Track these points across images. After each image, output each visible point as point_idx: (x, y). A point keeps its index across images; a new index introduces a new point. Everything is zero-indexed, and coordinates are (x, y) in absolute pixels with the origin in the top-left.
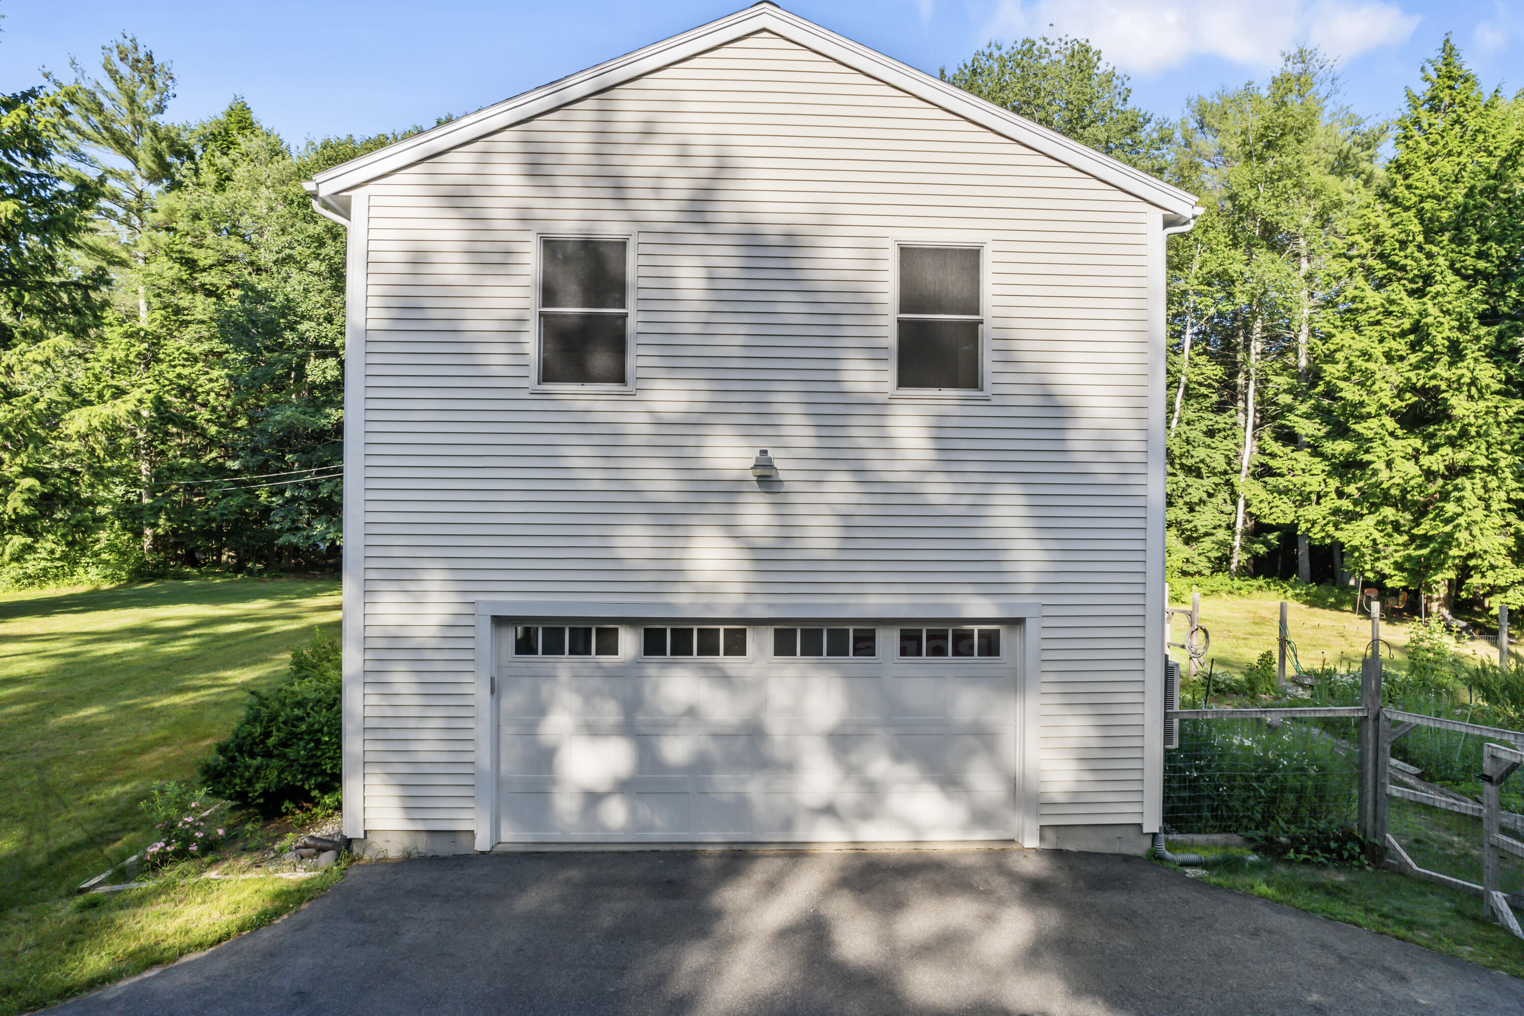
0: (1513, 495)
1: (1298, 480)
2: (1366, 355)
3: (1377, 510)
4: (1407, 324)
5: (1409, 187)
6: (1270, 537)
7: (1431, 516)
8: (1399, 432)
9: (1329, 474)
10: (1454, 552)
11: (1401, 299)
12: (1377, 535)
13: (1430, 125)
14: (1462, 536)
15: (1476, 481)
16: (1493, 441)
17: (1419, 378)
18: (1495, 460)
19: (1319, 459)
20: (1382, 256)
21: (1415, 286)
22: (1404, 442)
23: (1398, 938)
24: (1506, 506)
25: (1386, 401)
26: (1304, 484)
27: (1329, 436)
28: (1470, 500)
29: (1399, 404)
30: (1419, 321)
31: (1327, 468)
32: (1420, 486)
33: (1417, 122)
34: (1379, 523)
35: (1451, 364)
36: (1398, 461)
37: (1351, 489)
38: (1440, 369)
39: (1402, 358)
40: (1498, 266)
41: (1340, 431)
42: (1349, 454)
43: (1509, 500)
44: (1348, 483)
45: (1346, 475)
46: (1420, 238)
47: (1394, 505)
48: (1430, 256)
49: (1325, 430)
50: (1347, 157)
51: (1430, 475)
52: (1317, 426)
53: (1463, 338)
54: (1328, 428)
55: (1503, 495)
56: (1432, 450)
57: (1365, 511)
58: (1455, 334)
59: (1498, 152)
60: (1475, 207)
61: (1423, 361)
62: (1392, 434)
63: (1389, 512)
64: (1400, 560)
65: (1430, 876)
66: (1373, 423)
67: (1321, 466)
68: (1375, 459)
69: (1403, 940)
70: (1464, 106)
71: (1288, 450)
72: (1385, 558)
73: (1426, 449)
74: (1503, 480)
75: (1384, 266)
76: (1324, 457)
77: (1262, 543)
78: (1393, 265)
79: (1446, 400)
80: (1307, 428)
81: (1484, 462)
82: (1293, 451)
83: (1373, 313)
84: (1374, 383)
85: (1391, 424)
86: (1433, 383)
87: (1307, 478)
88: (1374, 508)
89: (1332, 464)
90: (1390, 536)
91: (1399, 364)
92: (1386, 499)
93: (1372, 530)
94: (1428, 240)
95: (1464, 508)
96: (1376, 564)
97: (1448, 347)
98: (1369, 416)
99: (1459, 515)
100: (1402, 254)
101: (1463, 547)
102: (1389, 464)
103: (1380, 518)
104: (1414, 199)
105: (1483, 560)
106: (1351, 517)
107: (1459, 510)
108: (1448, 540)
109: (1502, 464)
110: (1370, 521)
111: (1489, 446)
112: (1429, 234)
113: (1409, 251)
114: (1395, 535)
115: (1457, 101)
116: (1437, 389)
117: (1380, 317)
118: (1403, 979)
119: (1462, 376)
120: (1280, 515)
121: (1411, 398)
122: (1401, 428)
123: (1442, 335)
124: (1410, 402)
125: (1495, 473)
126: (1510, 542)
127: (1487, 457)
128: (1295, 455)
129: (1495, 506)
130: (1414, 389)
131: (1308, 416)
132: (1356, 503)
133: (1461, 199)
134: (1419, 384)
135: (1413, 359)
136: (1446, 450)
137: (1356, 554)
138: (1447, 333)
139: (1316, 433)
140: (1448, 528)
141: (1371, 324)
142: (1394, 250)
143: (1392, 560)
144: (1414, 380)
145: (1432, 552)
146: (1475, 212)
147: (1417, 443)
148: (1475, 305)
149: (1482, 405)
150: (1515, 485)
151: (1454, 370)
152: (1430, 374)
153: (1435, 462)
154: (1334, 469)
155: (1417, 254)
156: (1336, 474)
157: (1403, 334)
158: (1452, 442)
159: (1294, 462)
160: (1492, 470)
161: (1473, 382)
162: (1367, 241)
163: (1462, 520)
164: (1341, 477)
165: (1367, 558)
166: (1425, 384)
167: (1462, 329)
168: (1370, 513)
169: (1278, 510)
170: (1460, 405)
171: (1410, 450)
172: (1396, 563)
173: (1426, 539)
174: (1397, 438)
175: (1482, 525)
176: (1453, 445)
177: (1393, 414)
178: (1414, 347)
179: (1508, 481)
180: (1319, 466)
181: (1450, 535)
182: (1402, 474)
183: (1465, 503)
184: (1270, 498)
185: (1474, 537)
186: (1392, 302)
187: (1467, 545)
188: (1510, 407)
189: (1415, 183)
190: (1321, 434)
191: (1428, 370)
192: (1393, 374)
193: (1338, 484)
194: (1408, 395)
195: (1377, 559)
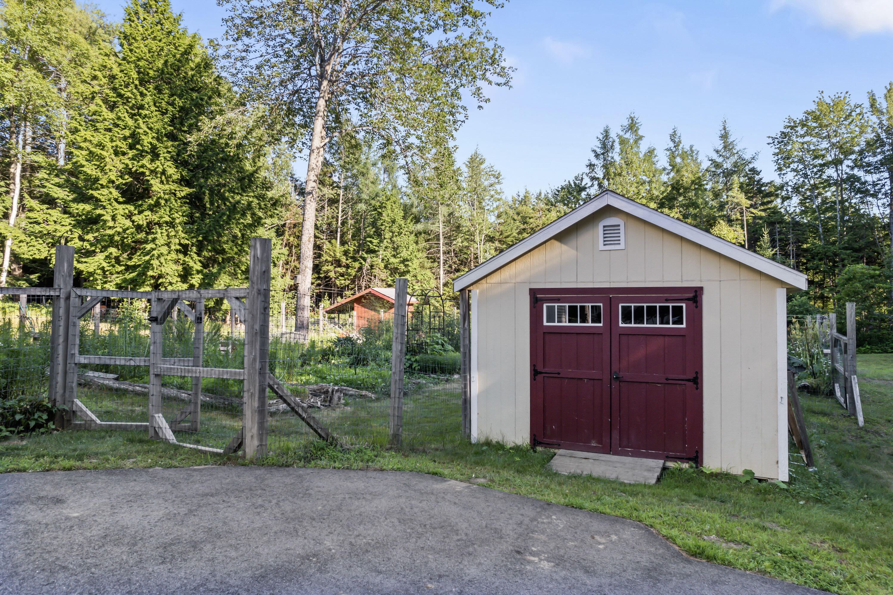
0: (182, 241)
1: (51, 228)
2: (101, 146)
3: (106, 250)
4: (127, 133)
5: (131, 50)
6: (32, 277)
7: (138, 254)
8: (121, 200)
9: (74, 226)
10: (150, 273)
11: (125, 117)
12: (105, 265)
13: (145, 19)
14: (155, 263)
15: (164, 231)
16: (173, 207)
17: (134, 166)
18: (174, 219)
19: (67, 216)
20: (114, 89)
21: (133, 112)
22: (124, 206)
23: (65, 469)
24: (178, 247)
25: (113, 178)
26: (55, 231)
27: (74, 201)
28: (161, 240)
29: (121, 180)
30: (135, 131)
31: (73, 222)
32: (132, 234)
33: (136, 13)
34: (107, 257)
35: (152, 161)
36: (119, 217)
37: (90, 237)
38: (145, 161)
39: (124, 154)
40: (179, 111)
41: (83, 198)
42: (88, 212)
43: (180, 244)
44: (88, 233)
45: (86, 228)
46: (137, 82)
47: (117, 247)
48: (142, 94)
49: (72, 197)
50: (94, 34)
51: (139, 228)
52: (66, 193)
53: (159, 145)
54: (75, 195)
55: (177, 241)
56: (140, 213)
57: (98, 250)
58: (155, 142)
59: (180, 49)
60: (168, 74)
61: (136, 155)
62: (116, 200)
63: (113, 250)
64: (119, 282)
65: (111, 425)
66: (105, 191)
67: (68, 221)
68: (105, 213)
69: (70, 469)
70: (163, 14)
71: (45, 207)
72: (110, 282)
73: (136, 212)
74: (177, 232)
75: (115, 95)
76: (71, 214)
77: (26, 280)
78: (120, 96)
79: (148, 181)
80: (60, 194)
81: (167, 219)
82: (47, 209)
83: (107, 123)
84: (105, 166)
85: (116, 193)
86: (142, 170)
87: (58, 227)
88: (104, 248)
89: (77, 220)
90: (114, 266)
91: (122, 157)
92: (111, 242)
93: (102, 261)
94: (141, 84)
95: (156, 245)
96: (105, 286)
97: (150, 149)
98: (103, 186)
99: (154, 249)
100: (126, 90)
101: (155, 270)
102: (114, 218)
103: (107, 254)
104: (134, 58)
105: (166, 279)
106: (89, 254)
107: (154, 246)
108: (148, 266)
109: (177, 221)
110: (100, 257)
111: (171, 209)
112: (142, 82)
113: (130, 88)
114: (117, 266)
115: (160, 10)
116: (143, 174)
117: (111, 127)
118: (58, 501)
119: (158, 167)
120: (37, 252)
121: (128, 179)
122: (122, 197)
123: (147, 140)
124: (127, 181)
125: (174, 227)
126: (180, 268)
127: (169, 216)
128: (50, 211)
129: (173, 247)
130: (130, 173)
131: (59, 186)
132: (92, 245)
133: (160, 66)
134: (133, 170)
135: (131, 153)
136: (148, 213)
137: (91, 278)
138: (150, 140)
139: (65, 197)
140: (147, 258)
141: (106, 130)
142: (121, 86)
143: (115, 283)
144: (131, 166)
145: (138, 275)
146: (167, 76)
147: (132, 208)
148: (166, 126)
149: (167, 187)
150: (183, 235)
151: (153, 165)
152: (140, 164)
153: (140, 219)
154: (78, 223)
155: (135, 91)
156: (79, 227)
157: (125, 138)
158: (151, 208)
159: (48, 216)
160: (171, 224)
161: (164, 172)
162: (105, 77)
163: (155, 252)
164: (83, 229)
165: (99, 282)
166: (137, 170)
167: (158, 139)
168: (101, 252)
169: (34, 249)
170: (156, 185)
171: (127, 211)
172: (117, 284)
173: (135, 267)
174: (120, 203)
175: (166, 257)
176: (152, 211)
177: (117, 188)
178: (131, 147)
179: (180, 233)
180: (68, 220)
181: (148, 262)
182: (121, 225)
183: (157, 242)
184: (28, 239)
185: (161, 263)
186: (119, 118)
187: (157, 269)
188: (182, 191)
189: (135, 49)
190: (70, 198)
191: (138, 162)
192: (118, 162)
193: (80, 233)
194: (126, 177)
195: (105, 282)
